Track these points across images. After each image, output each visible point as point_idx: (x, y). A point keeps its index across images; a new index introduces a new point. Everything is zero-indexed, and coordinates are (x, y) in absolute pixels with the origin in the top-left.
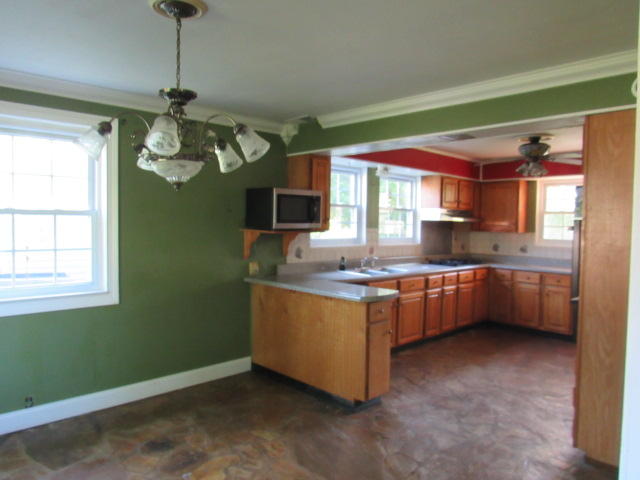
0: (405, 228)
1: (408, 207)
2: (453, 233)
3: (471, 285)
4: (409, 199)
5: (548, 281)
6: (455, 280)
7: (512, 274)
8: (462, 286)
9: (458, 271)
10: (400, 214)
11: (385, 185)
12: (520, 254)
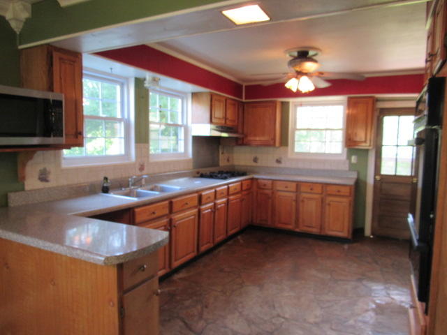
0: (177, 143)
1: (180, 123)
2: (220, 147)
3: (239, 195)
4: (180, 115)
5: (303, 189)
6: (225, 192)
7: (272, 184)
8: (231, 197)
9: (228, 184)
10: (172, 130)
11: (155, 100)
12: (276, 165)
